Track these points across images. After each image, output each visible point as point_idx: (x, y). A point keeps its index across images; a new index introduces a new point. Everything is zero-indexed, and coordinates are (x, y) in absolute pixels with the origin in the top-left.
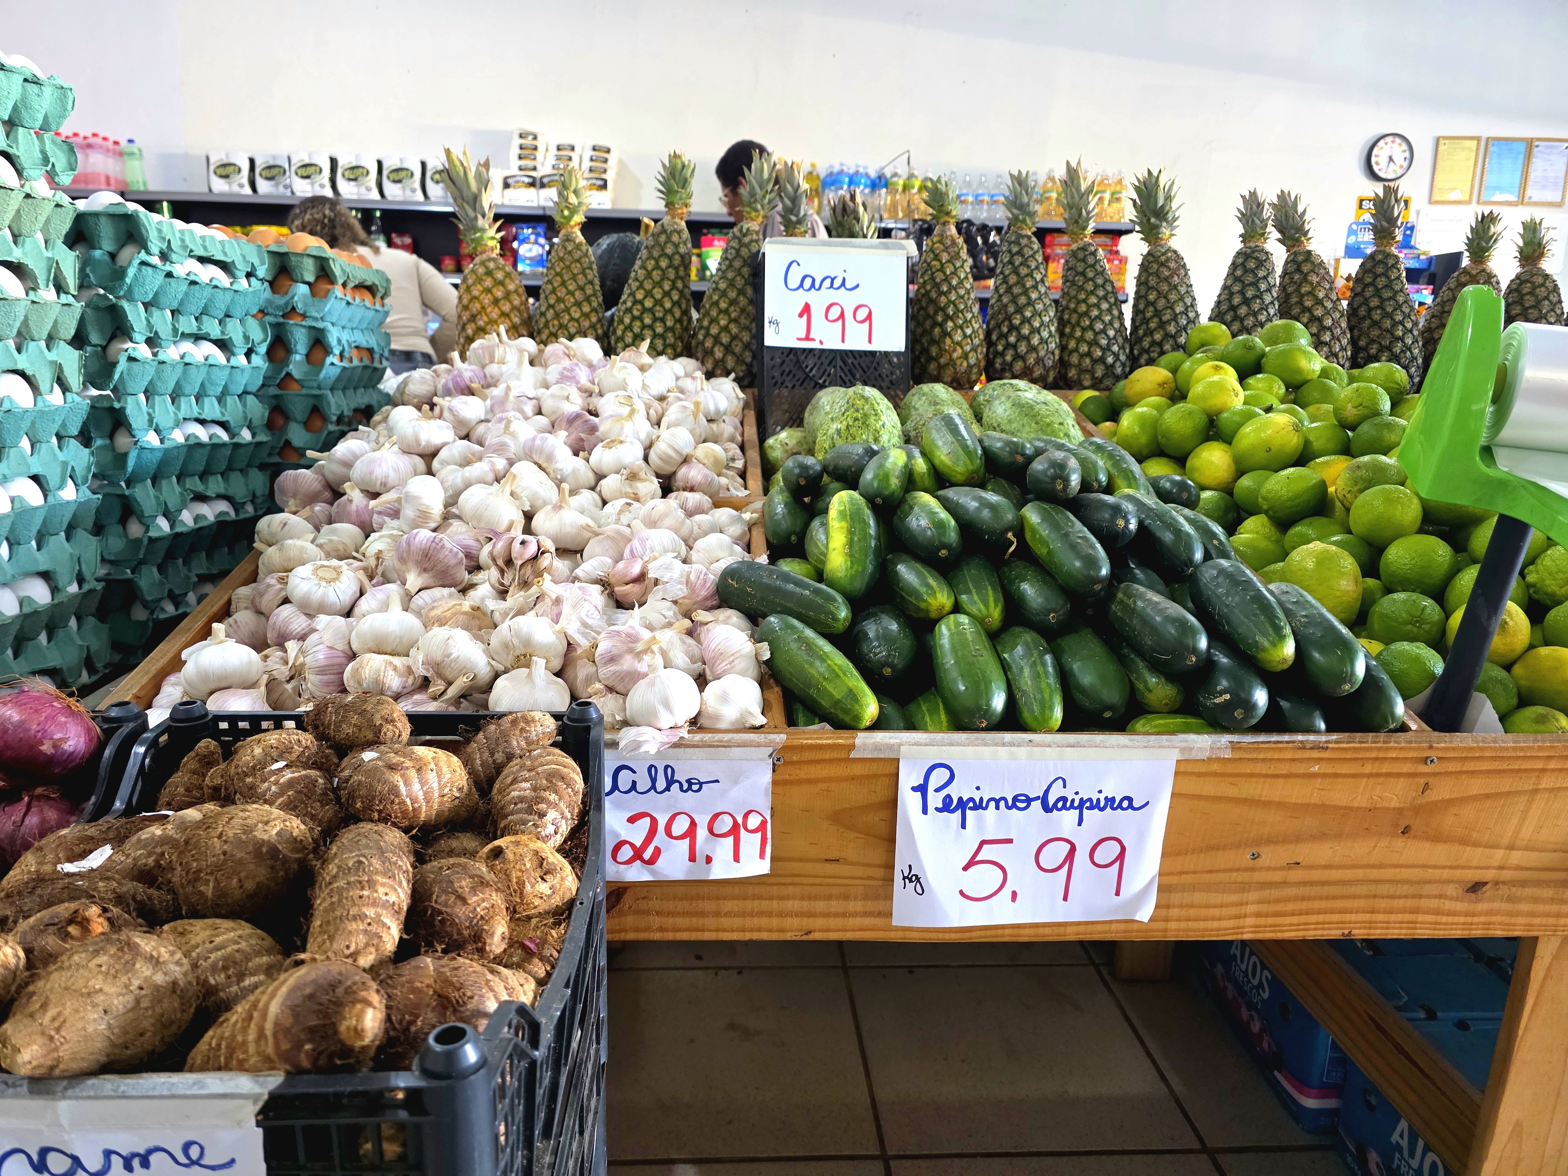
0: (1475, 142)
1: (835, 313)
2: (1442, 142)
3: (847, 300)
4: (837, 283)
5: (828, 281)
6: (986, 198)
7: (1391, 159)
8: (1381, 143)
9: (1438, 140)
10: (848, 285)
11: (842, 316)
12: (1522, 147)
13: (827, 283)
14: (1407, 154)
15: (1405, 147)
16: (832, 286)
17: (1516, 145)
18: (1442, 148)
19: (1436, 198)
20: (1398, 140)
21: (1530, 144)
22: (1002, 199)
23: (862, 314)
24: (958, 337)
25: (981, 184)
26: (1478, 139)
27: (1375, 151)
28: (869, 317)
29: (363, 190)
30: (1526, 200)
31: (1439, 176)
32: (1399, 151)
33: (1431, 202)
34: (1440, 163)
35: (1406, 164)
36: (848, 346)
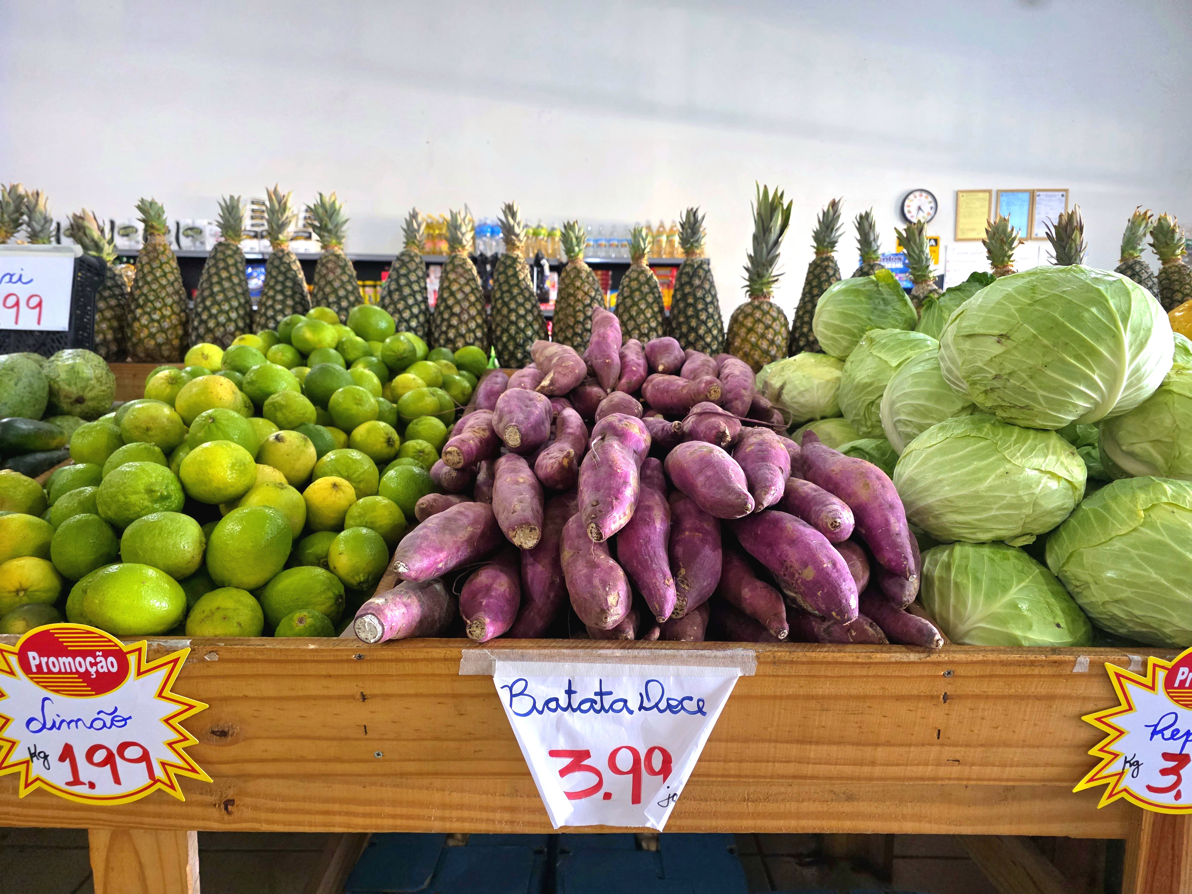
0: (987, 194)
1: (11, 301)
2: (960, 194)
3: (22, 291)
4: (15, 279)
5: (8, 277)
6: (604, 243)
7: (920, 208)
8: (911, 197)
9: (957, 194)
10: (24, 280)
11: (17, 304)
12: (1026, 197)
13: (7, 278)
14: (933, 205)
15: (930, 199)
16: (10, 281)
17: (1020, 195)
18: (961, 199)
19: (960, 236)
20: (924, 194)
21: (1032, 195)
22: (626, 243)
23: (34, 302)
24: (144, 321)
25: (600, 233)
26: (990, 192)
27: (907, 203)
28: (40, 305)
29: (133, 243)
30: (1033, 236)
31: (961, 220)
32: (927, 204)
33: (956, 240)
34: (962, 210)
35: (932, 212)
36: (21, 326)
